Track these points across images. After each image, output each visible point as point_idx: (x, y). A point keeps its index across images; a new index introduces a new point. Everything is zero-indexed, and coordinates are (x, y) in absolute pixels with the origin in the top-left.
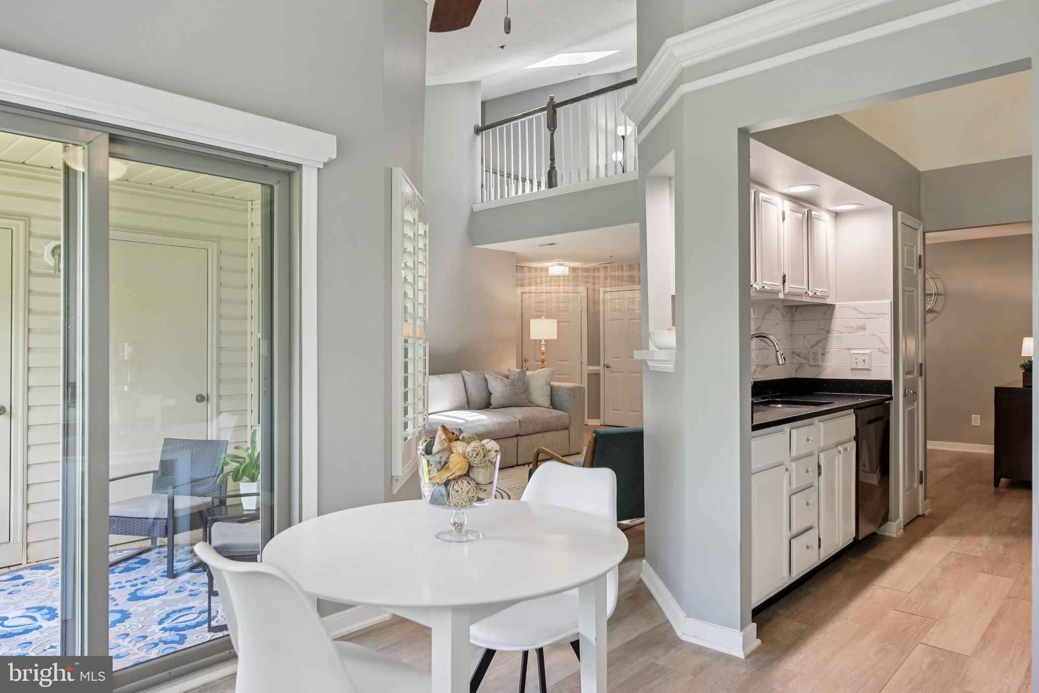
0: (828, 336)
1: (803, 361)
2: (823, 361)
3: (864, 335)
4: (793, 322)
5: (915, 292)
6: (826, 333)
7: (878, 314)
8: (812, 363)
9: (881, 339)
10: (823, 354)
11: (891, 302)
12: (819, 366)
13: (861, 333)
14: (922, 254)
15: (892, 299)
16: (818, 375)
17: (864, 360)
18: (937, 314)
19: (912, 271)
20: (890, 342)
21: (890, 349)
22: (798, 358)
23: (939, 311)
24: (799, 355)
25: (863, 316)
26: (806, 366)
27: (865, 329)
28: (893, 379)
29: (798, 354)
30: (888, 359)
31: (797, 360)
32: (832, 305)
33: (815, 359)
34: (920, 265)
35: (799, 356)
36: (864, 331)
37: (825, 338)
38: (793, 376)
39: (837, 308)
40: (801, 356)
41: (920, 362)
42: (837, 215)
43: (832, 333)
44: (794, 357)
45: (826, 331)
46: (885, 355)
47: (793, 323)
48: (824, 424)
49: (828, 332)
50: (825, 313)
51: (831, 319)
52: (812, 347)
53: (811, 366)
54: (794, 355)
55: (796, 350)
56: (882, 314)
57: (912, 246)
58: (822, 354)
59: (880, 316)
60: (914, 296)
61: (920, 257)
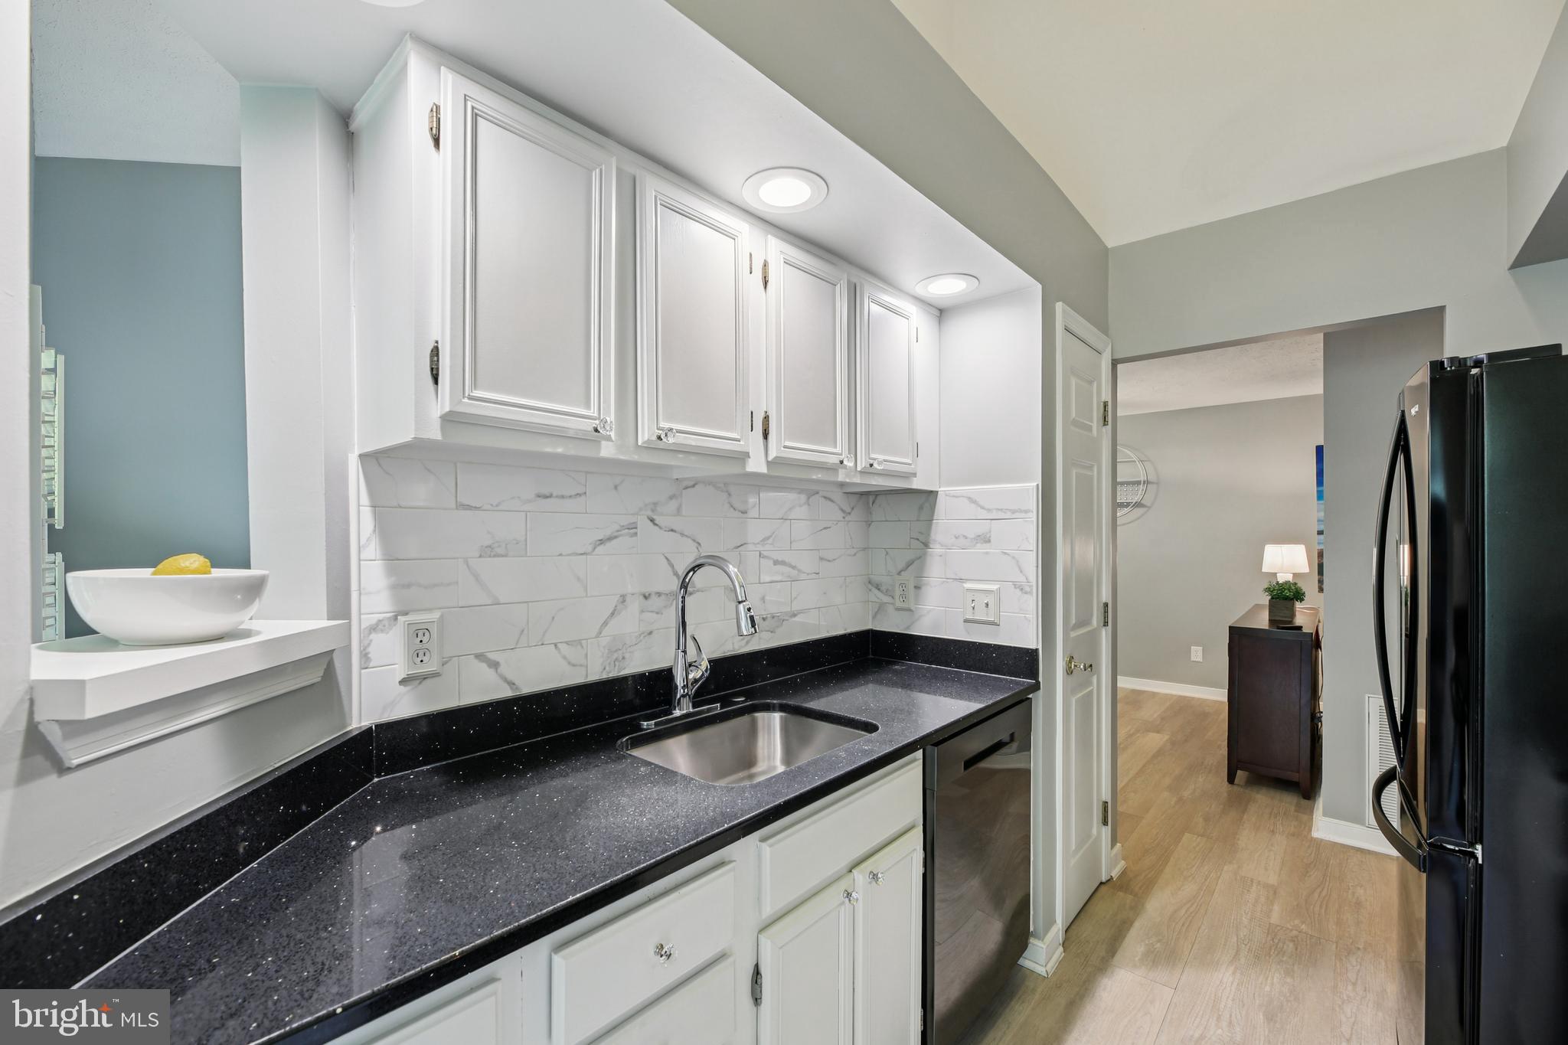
0: (925, 554)
1: (886, 599)
2: (917, 599)
3: (987, 553)
4: (869, 523)
5: (1095, 469)
6: (922, 546)
7: (1014, 512)
8: (899, 604)
9: (1018, 561)
10: (917, 588)
11: (1038, 485)
12: (910, 610)
13: (981, 548)
14: (1109, 399)
15: (1037, 480)
16: (908, 628)
17: (987, 605)
18: (1145, 509)
19: (1090, 429)
20: (1035, 568)
21: (1034, 584)
22: (876, 591)
23: (1149, 505)
24: (878, 587)
25: (984, 514)
26: (890, 609)
27: (989, 541)
28: (1040, 647)
29: (878, 585)
30: (1032, 604)
31: (876, 596)
32: (932, 491)
33: (904, 597)
34: (1105, 420)
35: (879, 589)
36: (988, 545)
37: (920, 557)
38: (869, 626)
39: (941, 498)
40: (881, 588)
41: (1104, 601)
42: (941, 313)
43: (931, 546)
44: (870, 590)
45: (923, 543)
46: (1026, 596)
47: (870, 525)
48: (771, 846)
49: (926, 545)
50: (921, 508)
51: (930, 520)
52: (899, 573)
53: (898, 609)
54: (870, 586)
55: (876, 579)
56: (1021, 511)
57: (1091, 383)
58: (915, 587)
59: (1017, 515)
60: (1093, 475)
61: (1105, 405)
